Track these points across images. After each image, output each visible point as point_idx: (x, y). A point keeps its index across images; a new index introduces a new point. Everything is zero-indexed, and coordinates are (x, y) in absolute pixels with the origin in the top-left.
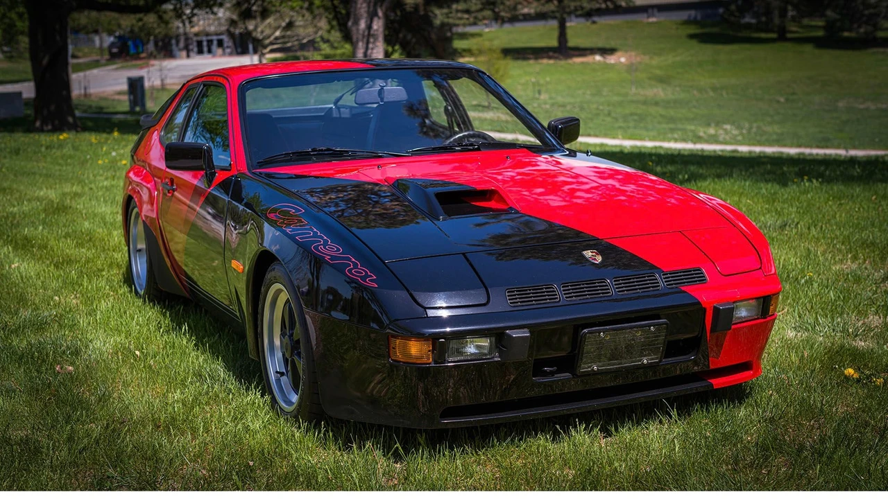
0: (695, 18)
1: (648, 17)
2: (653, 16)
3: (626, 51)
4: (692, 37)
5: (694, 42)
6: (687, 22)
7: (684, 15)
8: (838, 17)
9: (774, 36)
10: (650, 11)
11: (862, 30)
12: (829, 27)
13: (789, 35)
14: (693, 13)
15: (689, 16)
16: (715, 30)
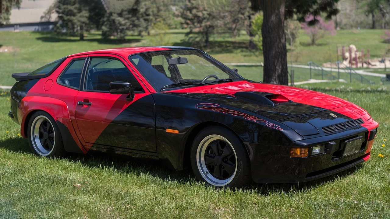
0: (38, 29)
1: (15, 29)
2: (17, 29)
3: (7, 46)
4: (38, 39)
5: (40, 42)
6: (35, 32)
7: (33, 28)
8: (108, 30)
9: (78, 38)
10: (15, 26)
11: (119, 36)
12: (104, 34)
13: (85, 38)
14: (37, 27)
15: (35, 29)
16: (49, 36)
